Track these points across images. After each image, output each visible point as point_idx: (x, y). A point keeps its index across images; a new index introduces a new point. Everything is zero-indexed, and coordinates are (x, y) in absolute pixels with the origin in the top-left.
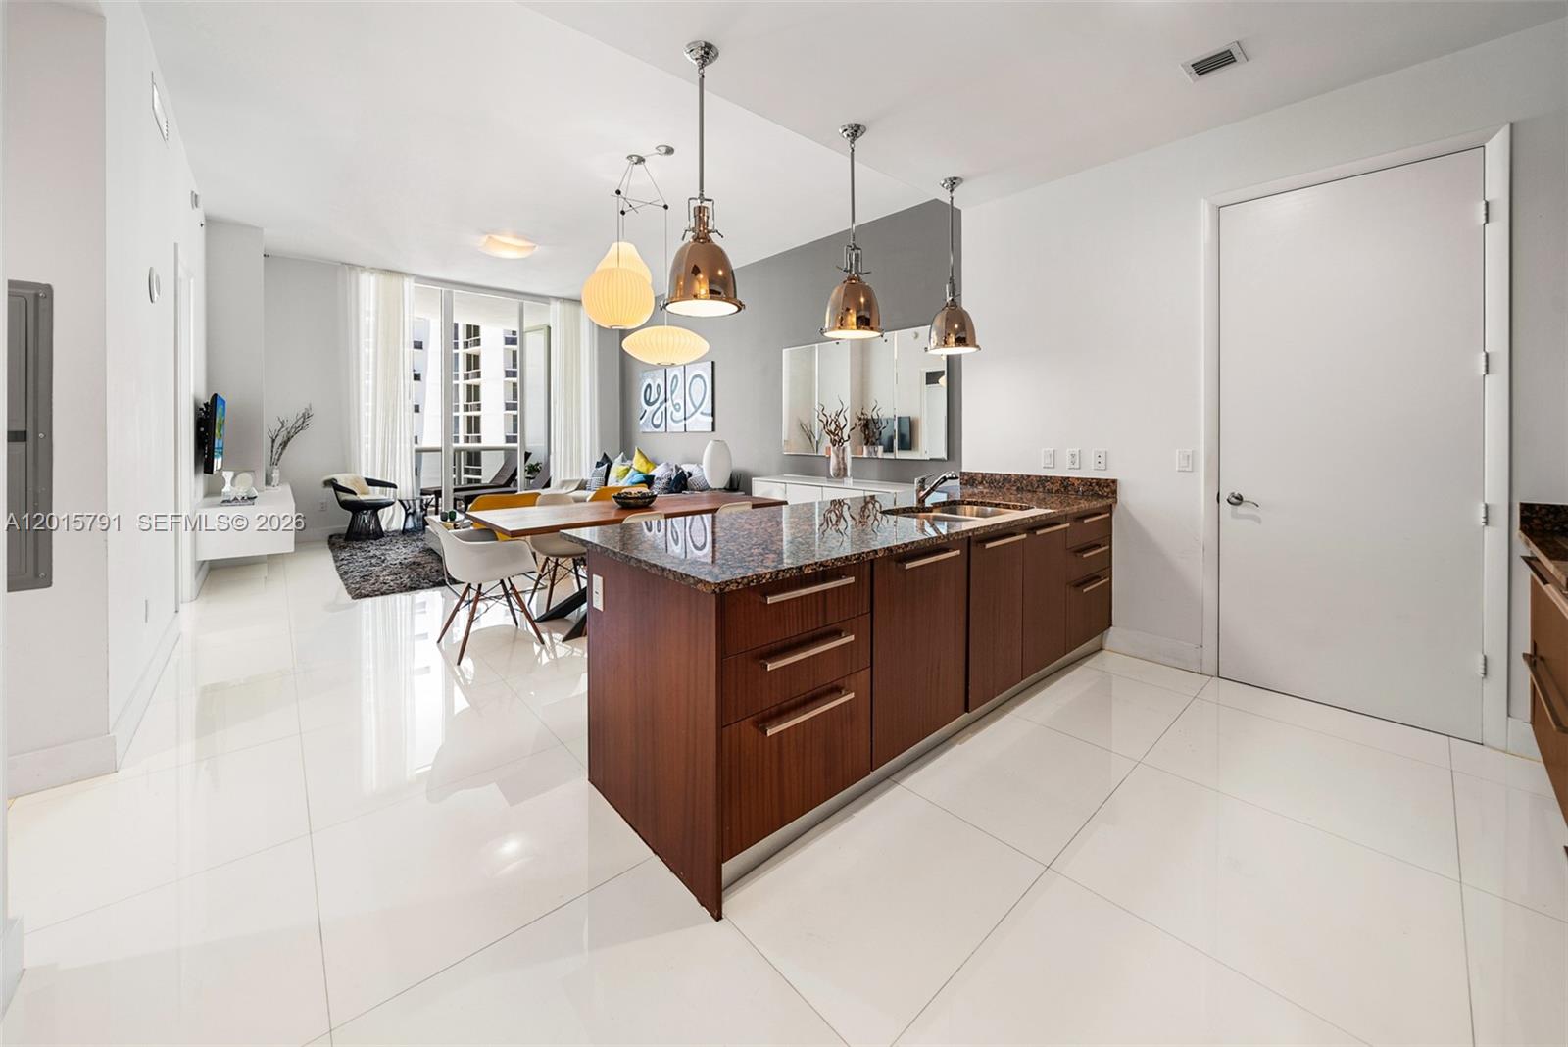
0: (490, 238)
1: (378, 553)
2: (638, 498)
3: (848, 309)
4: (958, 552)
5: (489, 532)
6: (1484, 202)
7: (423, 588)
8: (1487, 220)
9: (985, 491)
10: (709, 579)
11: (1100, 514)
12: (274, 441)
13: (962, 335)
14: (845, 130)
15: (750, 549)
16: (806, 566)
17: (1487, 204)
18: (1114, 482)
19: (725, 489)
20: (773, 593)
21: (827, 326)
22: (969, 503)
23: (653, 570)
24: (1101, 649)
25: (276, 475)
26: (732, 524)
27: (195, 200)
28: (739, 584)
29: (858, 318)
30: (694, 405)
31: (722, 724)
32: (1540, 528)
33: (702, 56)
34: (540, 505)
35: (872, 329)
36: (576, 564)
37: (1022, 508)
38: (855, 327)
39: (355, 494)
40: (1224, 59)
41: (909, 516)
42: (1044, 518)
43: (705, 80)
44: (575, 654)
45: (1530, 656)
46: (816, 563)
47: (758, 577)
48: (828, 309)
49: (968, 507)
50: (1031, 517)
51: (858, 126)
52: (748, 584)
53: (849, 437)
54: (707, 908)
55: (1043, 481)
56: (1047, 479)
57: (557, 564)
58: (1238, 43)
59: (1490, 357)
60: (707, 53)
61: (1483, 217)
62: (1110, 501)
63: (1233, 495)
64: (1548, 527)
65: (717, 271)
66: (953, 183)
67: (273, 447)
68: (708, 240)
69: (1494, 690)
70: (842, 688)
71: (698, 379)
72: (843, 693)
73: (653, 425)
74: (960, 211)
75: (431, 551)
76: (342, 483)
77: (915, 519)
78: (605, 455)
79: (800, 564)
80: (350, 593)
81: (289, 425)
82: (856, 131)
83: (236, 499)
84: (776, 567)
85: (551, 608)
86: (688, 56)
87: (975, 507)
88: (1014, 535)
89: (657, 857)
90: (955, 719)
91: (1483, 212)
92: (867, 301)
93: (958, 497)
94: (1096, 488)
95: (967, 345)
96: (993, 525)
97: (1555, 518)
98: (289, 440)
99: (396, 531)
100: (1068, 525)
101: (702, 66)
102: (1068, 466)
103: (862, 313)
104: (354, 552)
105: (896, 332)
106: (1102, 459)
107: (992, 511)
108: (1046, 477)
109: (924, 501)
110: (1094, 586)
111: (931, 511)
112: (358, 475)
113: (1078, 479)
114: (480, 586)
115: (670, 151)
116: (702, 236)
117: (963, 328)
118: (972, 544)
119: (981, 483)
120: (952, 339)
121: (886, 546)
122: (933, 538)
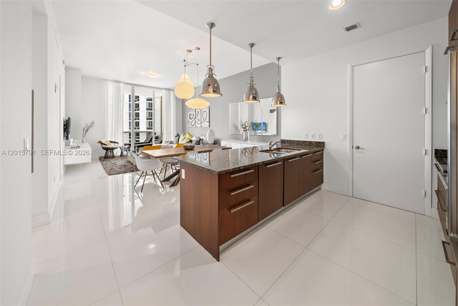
0: (146, 72)
1: (114, 162)
2: (190, 147)
3: (250, 95)
4: (281, 163)
5: (148, 157)
6: (425, 67)
7: (128, 172)
8: (426, 71)
9: (288, 145)
10: (216, 171)
11: (320, 151)
12: (84, 130)
13: (281, 101)
14: (249, 45)
15: (225, 162)
16: (241, 167)
17: (426, 67)
18: (324, 142)
19: (213, 144)
20: (232, 175)
21: (244, 100)
22: (283, 149)
23: (200, 168)
24: (320, 189)
25: (85, 140)
26: (219, 155)
27: (64, 62)
28: (224, 172)
29: (253, 97)
30: (204, 120)
31: (219, 209)
32: (440, 156)
33: (211, 26)
34: (162, 149)
35: (257, 100)
36: (172, 165)
37: (298, 150)
38: (252, 100)
39: (107, 145)
40: (354, 27)
41: (267, 152)
42: (304, 153)
43: (211, 33)
44: (172, 191)
45: (437, 191)
46: (244, 166)
47: (229, 170)
48: (245, 94)
49: (283, 150)
50: (301, 153)
51: (253, 44)
52: (226, 172)
53: (249, 129)
54: (215, 258)
55: (304, 142)
56: (305, 142)
57: (167, 165)
58: (358, 23)
59: (427, 109)
60: (212, 25)
61: (425, 71)
62: (323, 148)
63: (357, 146)
64: (442, 155)
65: (215, 85)
66: (279, 59)
67: (83, 132)
68: (212, 77)
69: (428, 200)
70: (251, 200)
71: (205, 112)
72: (251, 201)
73: (192, 125)
74: (281, 66)
75: (129, 162)
76: (103, 142)
77: (269, 153)
78: (178, 134)
79: (240, 166)
80: (107, 174)
81: (88, 126)
82: (252, 45)
83: (74, 147)
84: (233, 167)
85: (165, 178)
86: (207, 26)
87: (285, 150)
88: (296, 158)
89: (201, 245)
90: (280, 208)
91: (425, 69)
92: (255, 92)
93: (280, 147)
94: (319, 144)
95: (283, 104)
96: (291, 155)
97: (444, 153)
98: (88, 130)
99: (118, 156)
100: (311, 155)
101: (211, 29)
102: (311, 138)
103: (254, 96)
104: (107, 162)
105: (262, 99)
106: (321, 136)
107: (290, 151)
108: (305, 141)
109: (271, 148)
110: (318, 172)
111: (273, 151)
112: (107, 140)
113: (314, 142)
114: (146, 172)
115: (199, 49)
116: (211, 76)
117: (282, 99)
118: (285, 160)
119: (287, 143)
120: (279, 102)
121: (262, 161)
122: (274, 159)
